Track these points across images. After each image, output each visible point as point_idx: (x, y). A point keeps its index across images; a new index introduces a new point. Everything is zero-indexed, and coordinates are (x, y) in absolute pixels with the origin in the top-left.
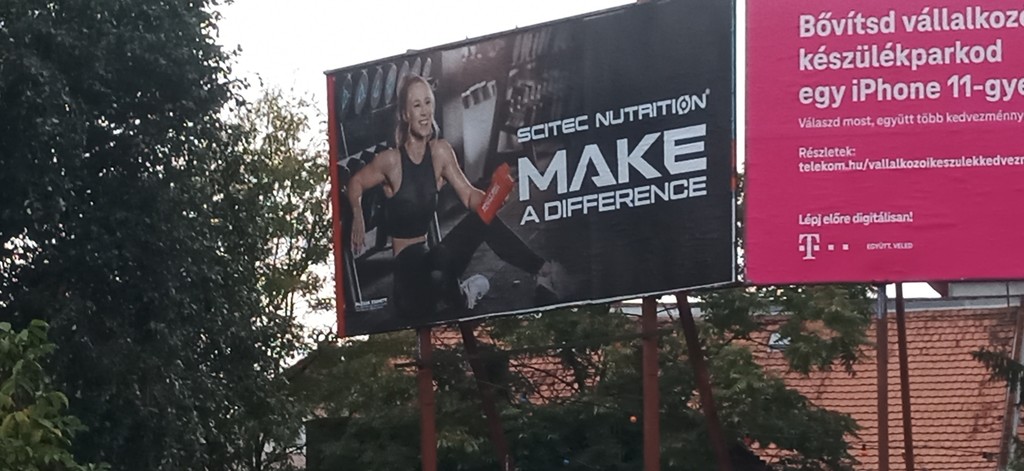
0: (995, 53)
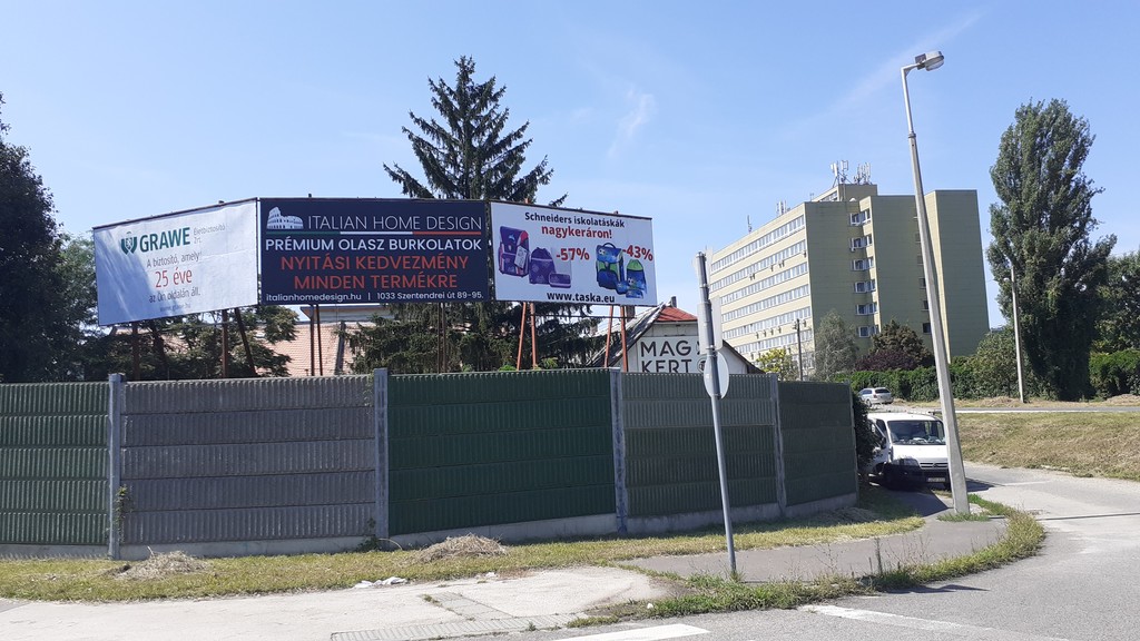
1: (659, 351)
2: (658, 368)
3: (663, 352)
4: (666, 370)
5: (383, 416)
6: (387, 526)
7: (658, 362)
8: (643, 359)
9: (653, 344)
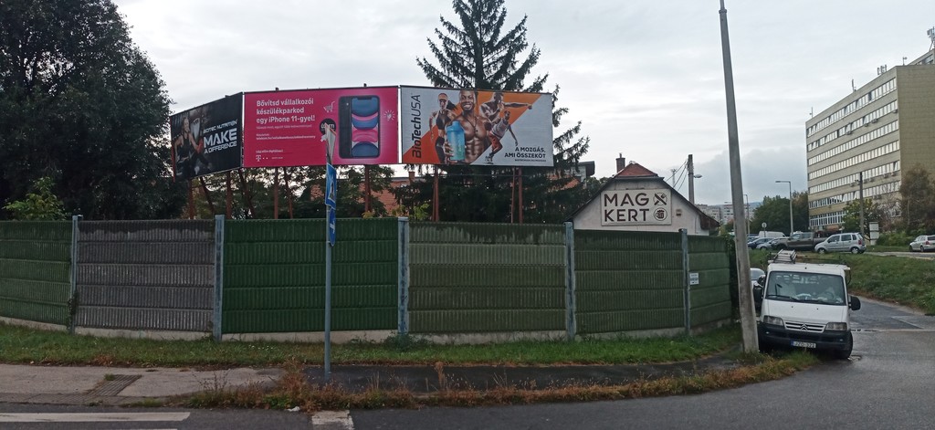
0: (302, 110)
1: (620, 202)
2: (619, 215)
3: (624, 203)
4: (626, 217)
5: (219, 249)
6: (220, 326)
7: (618, 211)
8: (605, 208)
9: (615, 196)
